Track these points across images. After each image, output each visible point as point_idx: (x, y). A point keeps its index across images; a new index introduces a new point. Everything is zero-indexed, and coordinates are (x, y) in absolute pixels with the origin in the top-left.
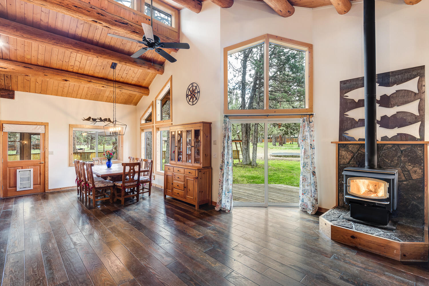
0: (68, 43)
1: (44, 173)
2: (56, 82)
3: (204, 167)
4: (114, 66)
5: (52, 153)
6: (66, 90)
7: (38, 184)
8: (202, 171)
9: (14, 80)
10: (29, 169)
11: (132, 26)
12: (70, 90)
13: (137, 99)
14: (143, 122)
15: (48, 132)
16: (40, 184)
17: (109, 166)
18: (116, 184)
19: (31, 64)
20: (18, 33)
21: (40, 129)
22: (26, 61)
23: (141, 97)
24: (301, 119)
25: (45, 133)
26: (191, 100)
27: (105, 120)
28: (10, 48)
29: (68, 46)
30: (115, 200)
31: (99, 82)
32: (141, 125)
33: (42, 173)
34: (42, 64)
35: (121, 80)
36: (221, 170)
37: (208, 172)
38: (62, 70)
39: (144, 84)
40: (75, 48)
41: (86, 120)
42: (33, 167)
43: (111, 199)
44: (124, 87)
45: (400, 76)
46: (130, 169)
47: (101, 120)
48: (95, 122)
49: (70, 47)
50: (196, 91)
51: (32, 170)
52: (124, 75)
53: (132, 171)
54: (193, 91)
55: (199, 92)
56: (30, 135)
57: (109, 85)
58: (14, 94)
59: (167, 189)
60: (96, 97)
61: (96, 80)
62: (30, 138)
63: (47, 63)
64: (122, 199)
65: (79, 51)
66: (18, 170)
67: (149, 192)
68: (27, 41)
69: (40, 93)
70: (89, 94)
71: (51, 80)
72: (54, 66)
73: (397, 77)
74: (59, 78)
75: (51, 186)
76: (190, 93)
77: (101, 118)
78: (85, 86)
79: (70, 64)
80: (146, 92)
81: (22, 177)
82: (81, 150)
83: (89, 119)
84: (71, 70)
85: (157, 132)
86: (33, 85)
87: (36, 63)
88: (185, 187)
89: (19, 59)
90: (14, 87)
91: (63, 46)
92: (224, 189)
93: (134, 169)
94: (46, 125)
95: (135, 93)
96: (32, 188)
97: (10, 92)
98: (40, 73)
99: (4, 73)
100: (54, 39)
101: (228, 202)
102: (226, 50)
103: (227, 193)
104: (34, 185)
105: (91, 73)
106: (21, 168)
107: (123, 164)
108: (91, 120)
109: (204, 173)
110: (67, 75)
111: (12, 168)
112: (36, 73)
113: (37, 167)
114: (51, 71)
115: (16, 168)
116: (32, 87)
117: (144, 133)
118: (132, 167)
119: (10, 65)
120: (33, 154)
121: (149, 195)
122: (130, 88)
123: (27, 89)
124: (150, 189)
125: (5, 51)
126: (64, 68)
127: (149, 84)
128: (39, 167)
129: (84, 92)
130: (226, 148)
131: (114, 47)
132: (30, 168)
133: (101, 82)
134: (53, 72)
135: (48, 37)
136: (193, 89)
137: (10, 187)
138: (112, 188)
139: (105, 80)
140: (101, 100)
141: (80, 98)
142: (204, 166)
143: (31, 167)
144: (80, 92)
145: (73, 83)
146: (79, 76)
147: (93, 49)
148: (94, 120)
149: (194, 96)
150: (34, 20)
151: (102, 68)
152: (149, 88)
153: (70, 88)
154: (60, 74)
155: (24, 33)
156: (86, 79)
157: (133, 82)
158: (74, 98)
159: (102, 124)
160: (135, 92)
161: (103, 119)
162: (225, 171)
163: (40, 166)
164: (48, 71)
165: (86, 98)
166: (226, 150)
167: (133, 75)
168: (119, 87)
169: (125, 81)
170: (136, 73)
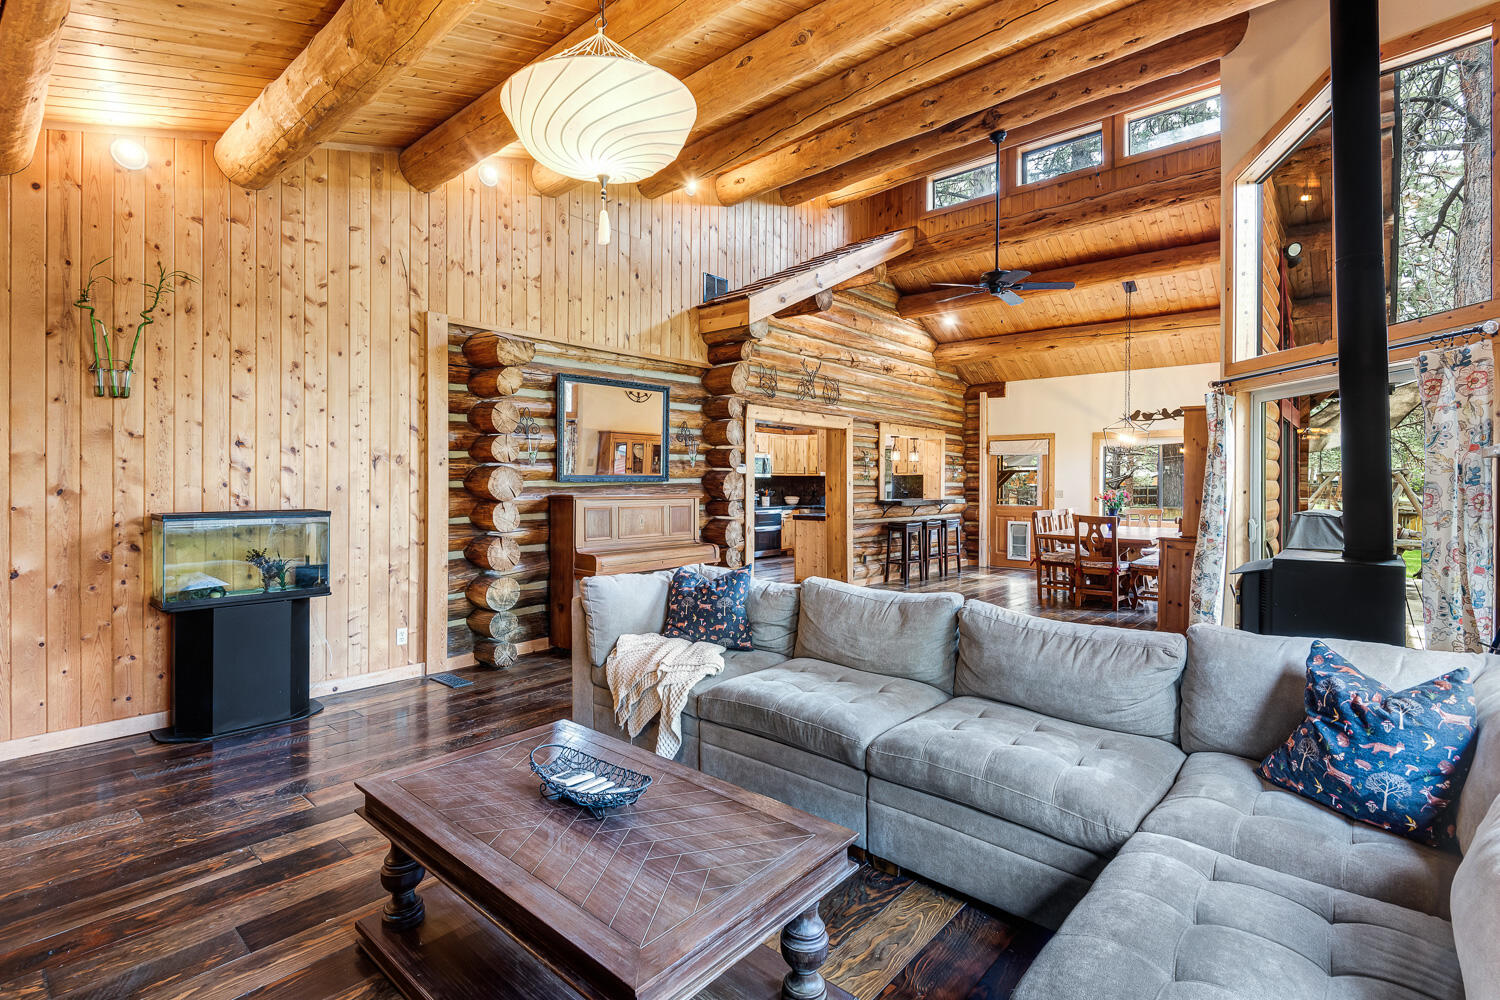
4: (1130, 287)
5: (1061, 494)
9: (997, 366)
10: (1025, 523)
11: (1054, 214)
15: (1054, 451)
19: (999, 335)
21: (1041, 448)
22: (991, 333)
25: (1049, 454)
31: (1117, 331)
34: (1013, 330)
35: (1171, 307)
38: (1043, 329)
41: (1127, 419)
42: (1030, 519)
44: (1182, 323)
47: (1165, 414)
48: (1152, 421)
51: (1029, 525)
52: (1172, 295)
57: (1140, 329)
58: (1004, 388)
63: (1018, 324)
66: (1010, 523)
69: (1041, 377)
72: (1031, 326)
74: (1041, 346)
77: (1165, 410)
79: (1050, 314)
81: (1015, 535)
83: (1135, 416)
84: (1060, 323)
86: (1022, 366)
87: (1003, 332)
89: (982, 334)
90: (1001, 375)
94: (1050, 437)
96: (1028, 558)
97: (1000, 386)
98: (1011, 347)
105: (1095, 316)
106: (1013, 519)
108: (1141, 417)
110: (1049, 336)
111: (1002, 519)
112: (1005, 348)
114: (1026, 337)
115: (1008, 518)
116: (1023, 371)
123: (1018, 375)
126: (1046, 325)
132: (1027, 521)
134: (1029, 339)
137: (999, 550)
143: (1027, 519)
145: (1069, 350)
146: (1073, 331)
148: (1148, 417)
151: (1111, 298)
156: (1086, 333)
157: (1210, 301)
161: (1170, 411)
167: (1195, 286)
168: (1167, 328)
169: (1185, 305)
170: (1199, 279)
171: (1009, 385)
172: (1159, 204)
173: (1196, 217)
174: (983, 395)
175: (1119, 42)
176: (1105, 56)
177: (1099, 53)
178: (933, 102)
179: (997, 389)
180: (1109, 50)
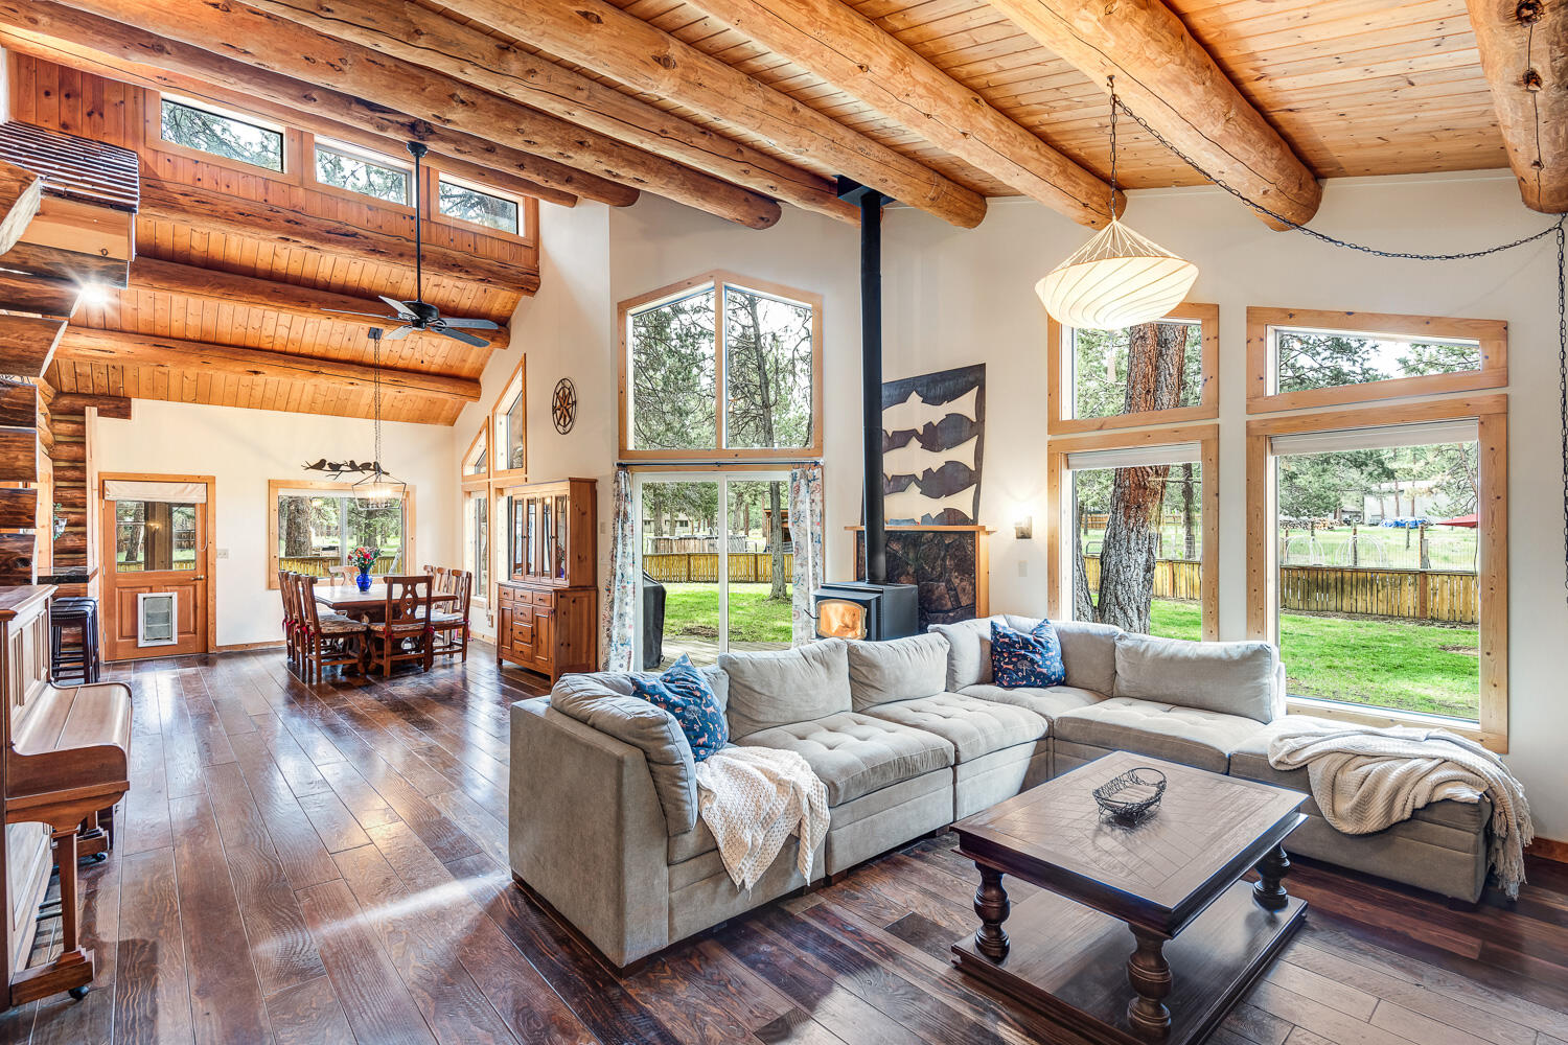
0: (254, 291)
1: (204, 605)
2: (232, 378)
3: (573, 588)
4: (375, 334)
5: (225, 554)
6: (258, 392)
7: (189, 633)
8: (567, 594)
9: (130, 374)
10: (169, 594)
12: (267, 391)
13: (452, 410)
14: (470, 471)
15: (214, 501)
16: (195, 633)
17: (364, 585)
18: (372, 627)
19: (170, 338)
20: (142, 279)
21: (195, 494)
22: (159, 330)
23: (464, 404)
24: (789, 473)
25: (206, 504)
26: (562, 422)
27: (366, 466)
28: (123, 308)
29: (256, 298)
30: (372, 666)
31: (341, 373)
32: (464, 478)
33: (199, 605)
34: (198, 337)
35: (401, 364)
36: (607, 593)
37: (586, 599)
38: (245, 347)
39: (465, 372)
40: (271, 303)
41: (312, 467)
42: (177, 588)
43: (361, 664)
44: (408, 382)
45: (951, 383)
46: (405, 592)
47: (353, 466)
48: (337, 473)
49: (259, 301)
50: (570, 402)
51: (175, 595)
52: (407, 353)
53: (409, 596)
54: (565, 398)
55: (575, 402)
56: (168, 509)
57: (367, 377)
58: (130, 406)
59: (502, 643)
60: (338, 409)
61: (332, 367)
62: (171, 514)
63: (208, 333)
64: (386, 663)
65: (282, 308)
66: (141, 596)
67: (464, 651)
68: (159, 295)
69: (194, 401)
70: (320, 400)
71: (219, 372)
72: (227, 339)
73: (947, 384)
74: (240, 367)
75: (223, 637)
76: (558, 404)
77: (352, 462)
78: (305, 384)
79: (265, 333)
80: (471, 393)
81: (150, 612)
82: (332, 552)
83: (320, 465)
84: (269, 346)
85: (497, 500)
86: (174, 383)
87: (181, 335)
88: (535, 635)
89: (142, 328)
90: (130, 389)
91: (245, 299)
92: (615, 638)
93: (413, 592)
94: (209, 482)
95: (441, 396)
96: (175, 641)
97: (121, 401)
98: (193, 358)
99: (107, 362)
100: (222, 286)
101: (621, 666)
102: (622, 308)
103: (619, 646)
104: (180, 633)
105: (318, 351)
106: (147, 590)
107: (385, 579)
108: (327, 467)
109: (574, 601)
110: (258, 359)
111: (126, 590)
112: (184, 358)
113: (187, 588)
114: (218, 352)
115: (138, 590)
116: (172, 389)
117: (473, 500)
118: (409, 588)
119: (124, 344)
120: (178, 562)
121: (464, 659)
122: (425, 385)
123: (160, 393)
124: (464, 646)
125: (111, 313)
126: (249, 343)
127: (480, 371)
128: (191, 589)
129: (304, 397)
130: (620, 540)
131: (370, 290)
132: (171, 591)
133: (347, 373)
134: (223, 354)
135: (208, 282)
136: (564, 392)
137: (121, 637)
138: (363, 637)
139: (356, 368)
140: (354, 415)
141: (298, 411)
142: (573, 585)
143: (172, 588)
144: (295, 395)
145: (274, 378)
146: (289, 361)
147: (316, 300)
148: (335, 467)
149: (567, 410)
150: (177, 249)
151: (346, 339)
152: (481, 379)
153: (268, 387)
154: (240, 358)
155: (155, 279)
156: (306, 367)
157: (434, 368)
158: (279, 410)
159: (357, 476)
160: (443, 394)
161: (358, 464)
162: (616, 594)
163: (195, 586)
164: (211, 353)
165: (311, 410)
166: (620, 547)
167: (432, 351)
168: (394, 383)
169: (412, 364)
170: (438, 346)
171: (136, 403)
172: (471, 277)
173: (472, 296)
174: (91, 412)
175: (631, 174)
176: (617, 176)
177: (615, 171)
178: (462, 102)
179: (117, 406)
180: (623, 175)
